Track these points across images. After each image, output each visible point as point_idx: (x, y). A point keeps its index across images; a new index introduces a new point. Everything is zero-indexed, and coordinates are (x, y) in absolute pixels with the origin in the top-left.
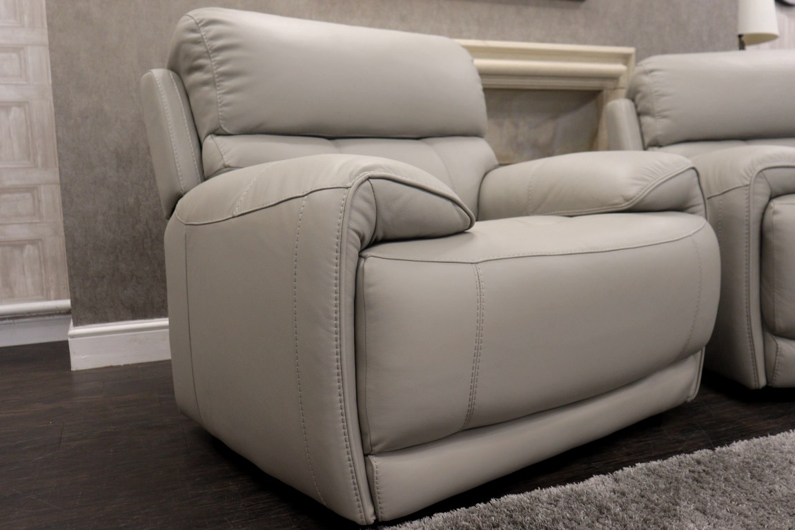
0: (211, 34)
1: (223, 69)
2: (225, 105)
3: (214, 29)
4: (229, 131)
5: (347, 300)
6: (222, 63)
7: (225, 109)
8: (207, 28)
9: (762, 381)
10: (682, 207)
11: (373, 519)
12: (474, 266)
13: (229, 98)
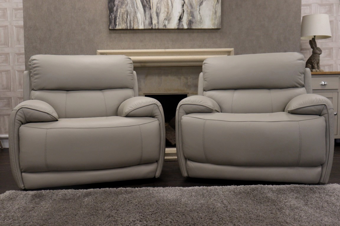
0: (33, 63)
1: (35, 73)
2: (35, 82)
3: (34, 61)
4: (35, 89)
6: (34, 71)
7: (34, 83)
8: (33, 61)
9: (185, 174)
10: (152, 116)
11: (23, 188)
12: (47, 129)
13: (36, 80)
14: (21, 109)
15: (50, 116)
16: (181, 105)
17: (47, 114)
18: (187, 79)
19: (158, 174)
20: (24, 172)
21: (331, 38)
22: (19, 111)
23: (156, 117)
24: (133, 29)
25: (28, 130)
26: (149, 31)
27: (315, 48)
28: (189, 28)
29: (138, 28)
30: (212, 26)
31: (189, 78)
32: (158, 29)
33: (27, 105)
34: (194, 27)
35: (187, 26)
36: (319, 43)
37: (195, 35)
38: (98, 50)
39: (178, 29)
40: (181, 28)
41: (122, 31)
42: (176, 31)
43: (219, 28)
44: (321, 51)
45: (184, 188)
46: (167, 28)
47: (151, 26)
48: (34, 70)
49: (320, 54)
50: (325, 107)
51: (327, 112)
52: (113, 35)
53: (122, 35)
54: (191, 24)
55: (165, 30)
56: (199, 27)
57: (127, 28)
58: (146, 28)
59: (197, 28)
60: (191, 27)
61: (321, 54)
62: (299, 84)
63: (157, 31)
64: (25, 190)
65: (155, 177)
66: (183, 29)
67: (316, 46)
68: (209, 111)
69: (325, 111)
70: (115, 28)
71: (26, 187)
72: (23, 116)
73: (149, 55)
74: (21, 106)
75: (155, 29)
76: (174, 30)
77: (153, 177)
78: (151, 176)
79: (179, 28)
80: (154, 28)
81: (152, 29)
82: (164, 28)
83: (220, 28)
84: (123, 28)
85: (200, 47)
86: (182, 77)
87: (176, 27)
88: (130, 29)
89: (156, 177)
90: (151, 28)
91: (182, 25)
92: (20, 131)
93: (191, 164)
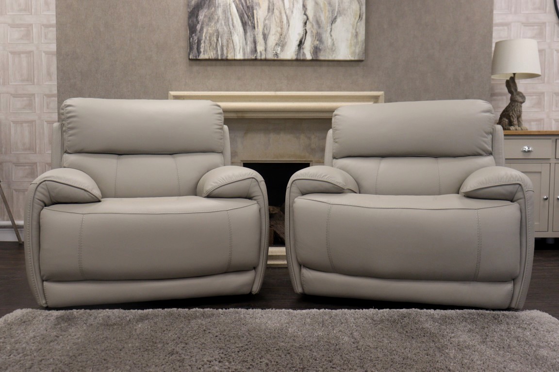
0: (67, 111)
1: (70, 126)
2: (69, 141)
3: (69, 108)
4: (70, 152)
5: (35, 223)
6: (69, 123)
7: (69, 143)
8: (67, 108)
9: (299, 290)
10: (249, 197)
11: (45, 306)
12: (82, 215)
13: (70, 138)
14: (44, 182)
15: (89, 195)
16: (294, 181)
17: (83, 191)
18: (309, 138)
19: (256, 289)
20: (47, 280)
21: (541, 77)
22: (41, 185)
23: (254, 198)
24: (227, 60)
25: (54, 215)
26: (251, 62)
27: (515, 94)
28: (314, 58)
29: (233, 58)
30: (350, 56)
31: (313, 137)
32: (266, 60)
33: (53, 177)
34: (322, 58)
35: (311, 56)
36: (522, 86)
37: (324, 69)
38: (170, 92)
39: (297, 60)
40: (302, 58)
41: (209, 62)
42: (295, 63)
43: (361, 59)
44: (523, 97)
45: (295, 311)
46: (279, 58)
47: (255, 55)
48: (68, 121)
49: (522, 103)
50: (520, 187)
51: (522, 196)
52: (196, 68)
53: (209, 68)
54: (318, 53)
55: (276, 62)
56: (331, 58)
57: (216, 58)
58: (246, 58)
59: (327, 58)
60: (317, 57)
61: (524, 102)
62: (484, 151)
63: (265, 62)
64: (48, 308)
65: (251, 293)
66: (304, 61)
67: (516, 90)
68: (338, 190)
69: (519, 195)
70: (197, 58)
71: (50, 304)
72: (47, 194)
73: (250, 101)
74: (44, 178)
75: (261, 60)
76: (290, 62)
77: (249, 292)
78: (246, 291)
79: (299, 58)
80: (259, 57)
81: (256, 60)
82: (276, 58)
83: (364, 59)
84: (211, 58)
85: (331, 89)
86: (302, 136)
87: (294, 57)
88: (222, 60)
89: (254, 293)
90: (254, 58)
91: (304, 54)
92: (42, 216)
93: (308, 274)
